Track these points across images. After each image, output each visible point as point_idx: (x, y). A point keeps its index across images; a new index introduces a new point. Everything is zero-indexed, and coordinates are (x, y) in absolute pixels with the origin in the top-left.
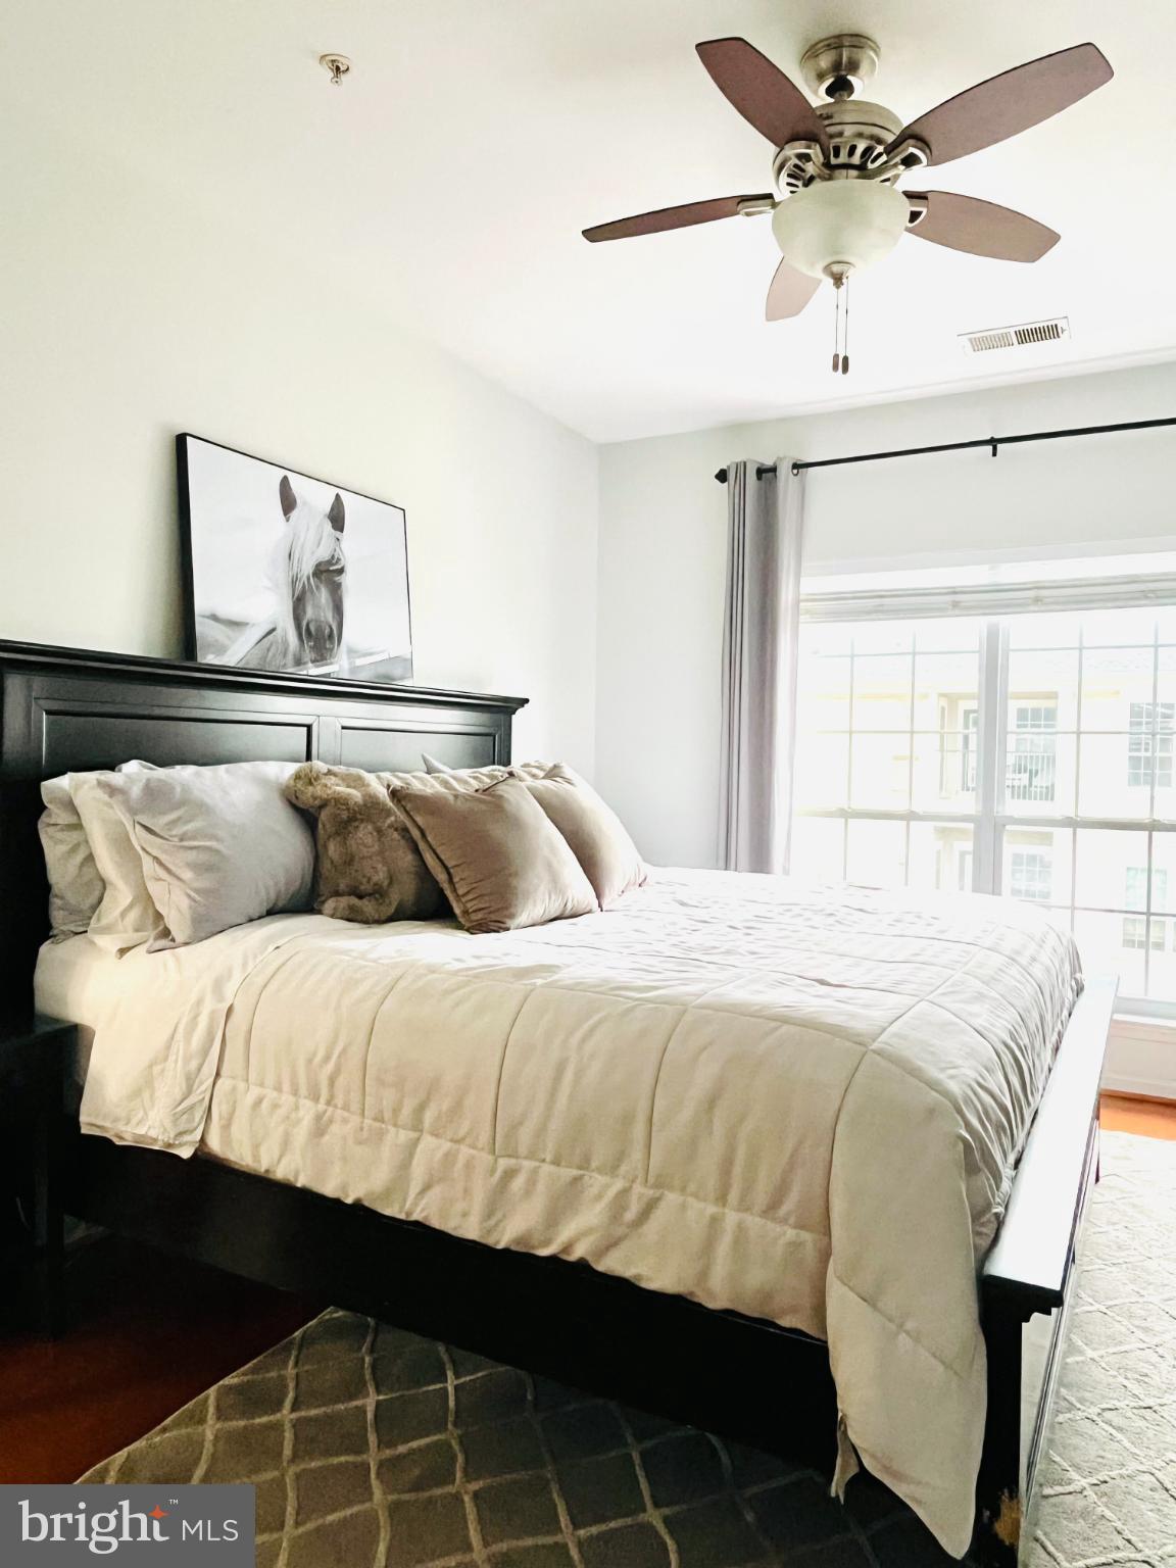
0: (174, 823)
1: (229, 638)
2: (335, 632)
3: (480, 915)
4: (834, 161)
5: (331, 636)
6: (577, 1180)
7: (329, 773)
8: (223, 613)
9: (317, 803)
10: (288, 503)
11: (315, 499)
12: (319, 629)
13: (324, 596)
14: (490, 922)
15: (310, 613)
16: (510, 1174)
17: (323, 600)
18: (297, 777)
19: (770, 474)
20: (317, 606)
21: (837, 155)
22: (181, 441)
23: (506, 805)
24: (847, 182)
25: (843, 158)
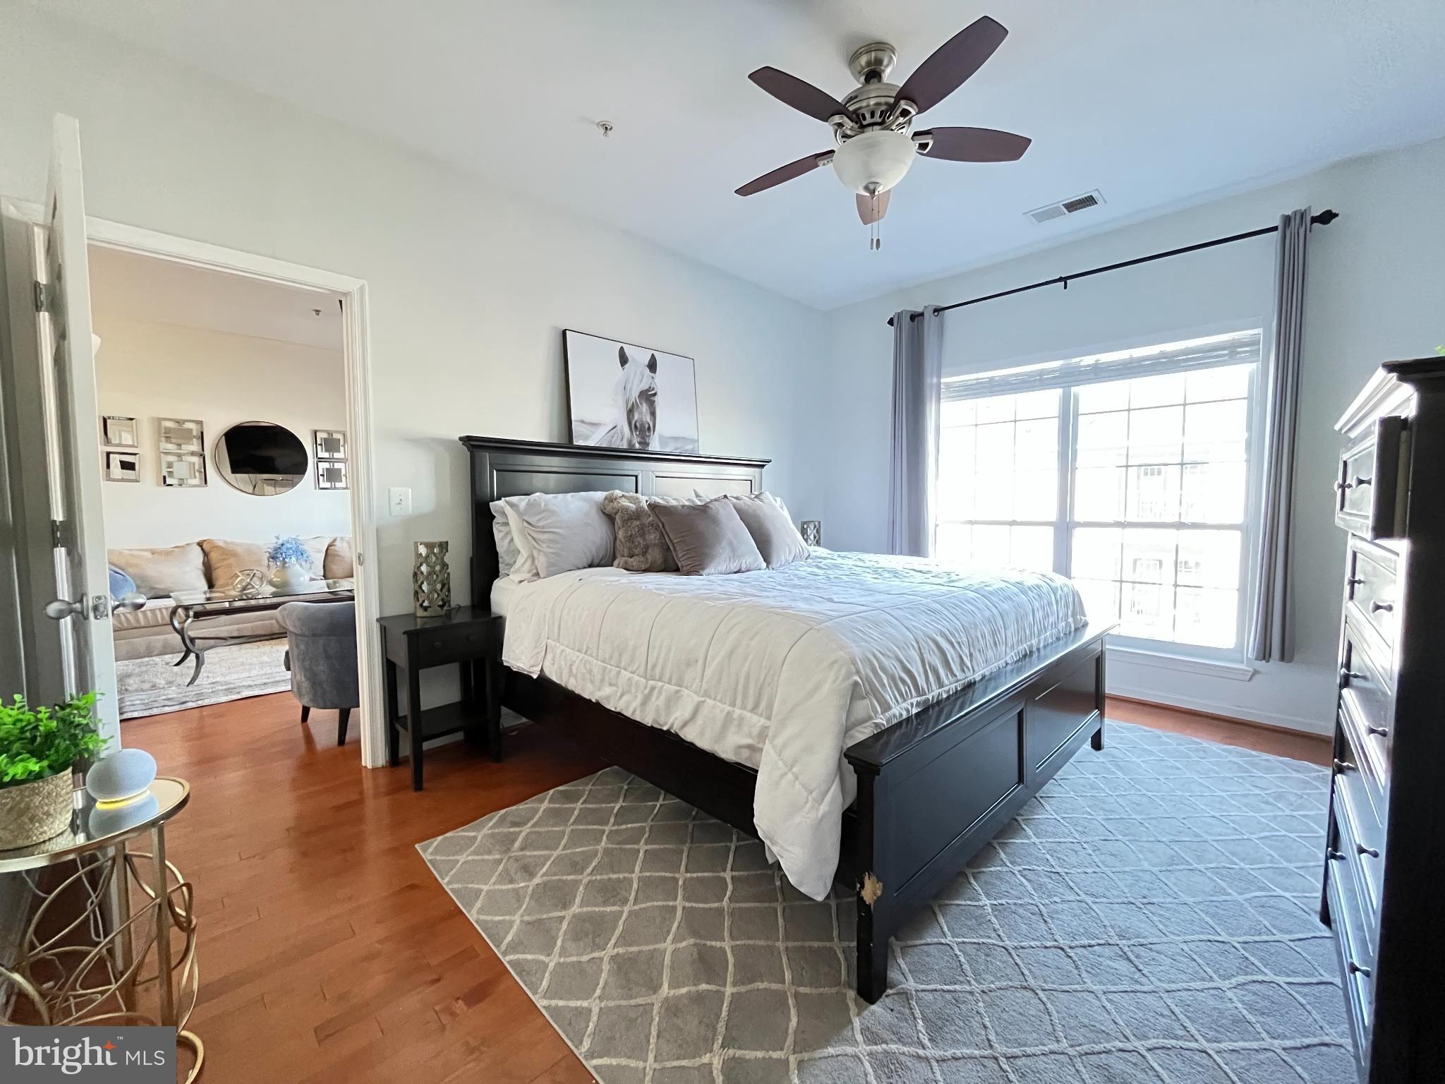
0: (539, 520)
1: (590, 431)
2: (651, 426)
3: (689, 567)
4: (864, 123)
5: (649, 428)
6: (677, 692)
7: (623, 496)
8: (587, 419)
9: (614, 511)
10: (624, 360)
11: (639, 357)
12: (642, 425)
13: (645, 407)
14: (694, 570)
15: (636, 416)
16: (653, 688)
17: (644, 410)
18: (606, 498)
19: (920, 318)
20: (641, 413)
21: (865, 119)
22: (564, 332)
23: (710, 511)
24: (875, 133)
25: (869, 120)
